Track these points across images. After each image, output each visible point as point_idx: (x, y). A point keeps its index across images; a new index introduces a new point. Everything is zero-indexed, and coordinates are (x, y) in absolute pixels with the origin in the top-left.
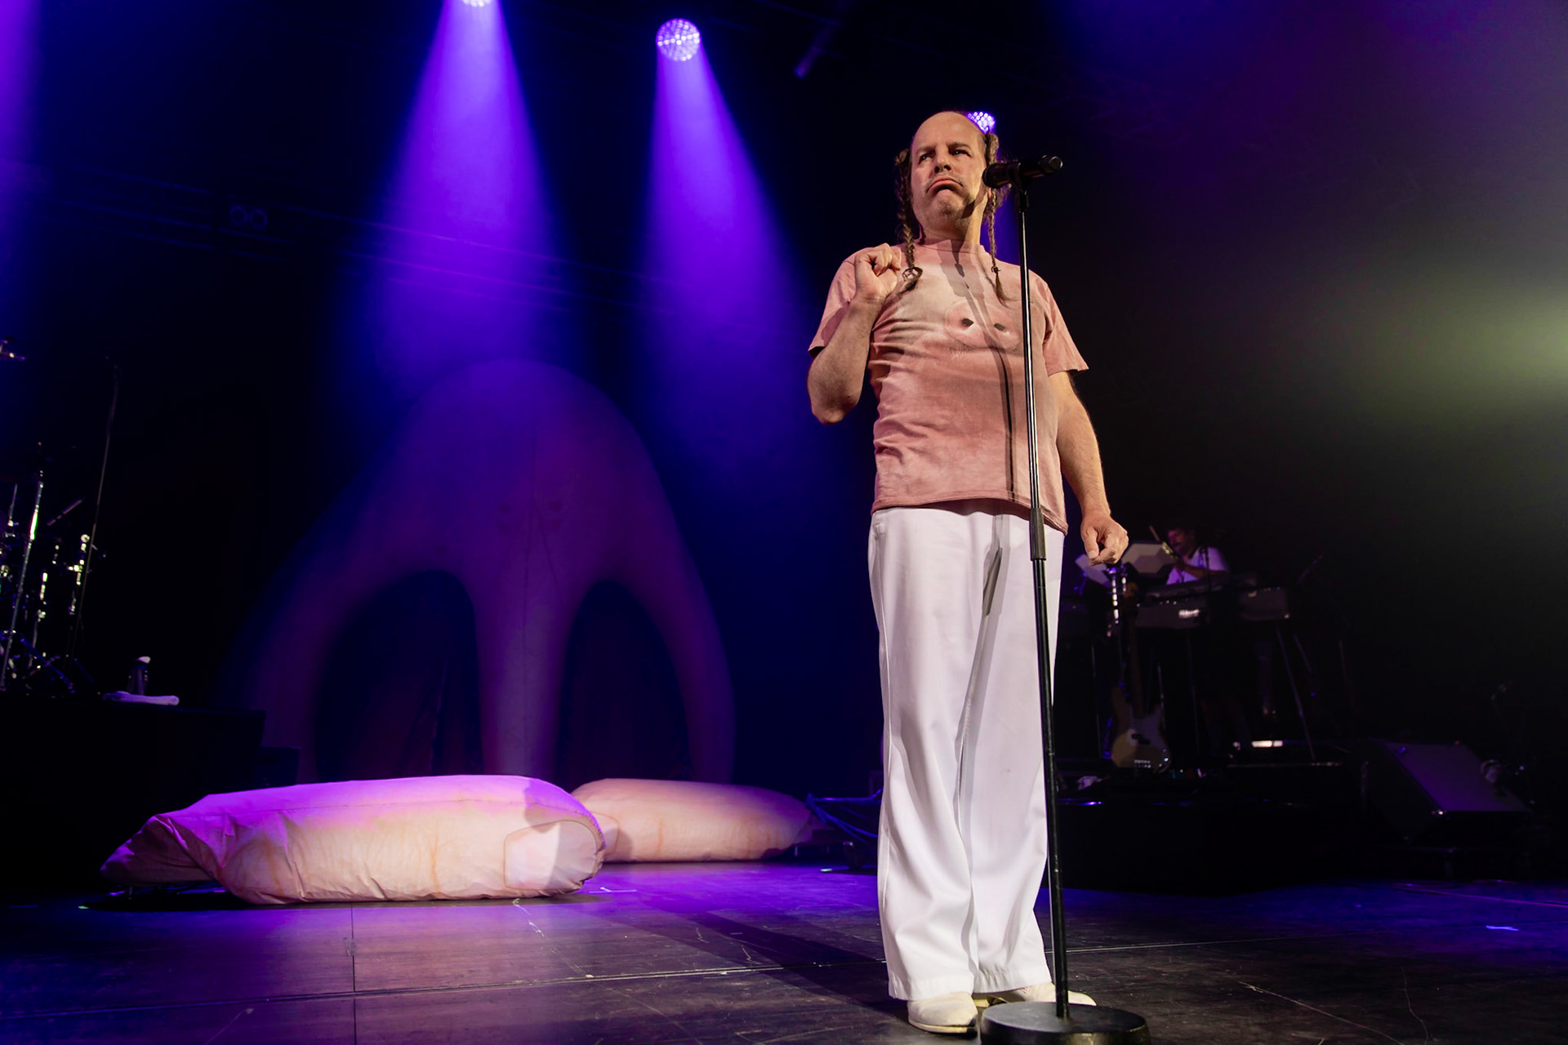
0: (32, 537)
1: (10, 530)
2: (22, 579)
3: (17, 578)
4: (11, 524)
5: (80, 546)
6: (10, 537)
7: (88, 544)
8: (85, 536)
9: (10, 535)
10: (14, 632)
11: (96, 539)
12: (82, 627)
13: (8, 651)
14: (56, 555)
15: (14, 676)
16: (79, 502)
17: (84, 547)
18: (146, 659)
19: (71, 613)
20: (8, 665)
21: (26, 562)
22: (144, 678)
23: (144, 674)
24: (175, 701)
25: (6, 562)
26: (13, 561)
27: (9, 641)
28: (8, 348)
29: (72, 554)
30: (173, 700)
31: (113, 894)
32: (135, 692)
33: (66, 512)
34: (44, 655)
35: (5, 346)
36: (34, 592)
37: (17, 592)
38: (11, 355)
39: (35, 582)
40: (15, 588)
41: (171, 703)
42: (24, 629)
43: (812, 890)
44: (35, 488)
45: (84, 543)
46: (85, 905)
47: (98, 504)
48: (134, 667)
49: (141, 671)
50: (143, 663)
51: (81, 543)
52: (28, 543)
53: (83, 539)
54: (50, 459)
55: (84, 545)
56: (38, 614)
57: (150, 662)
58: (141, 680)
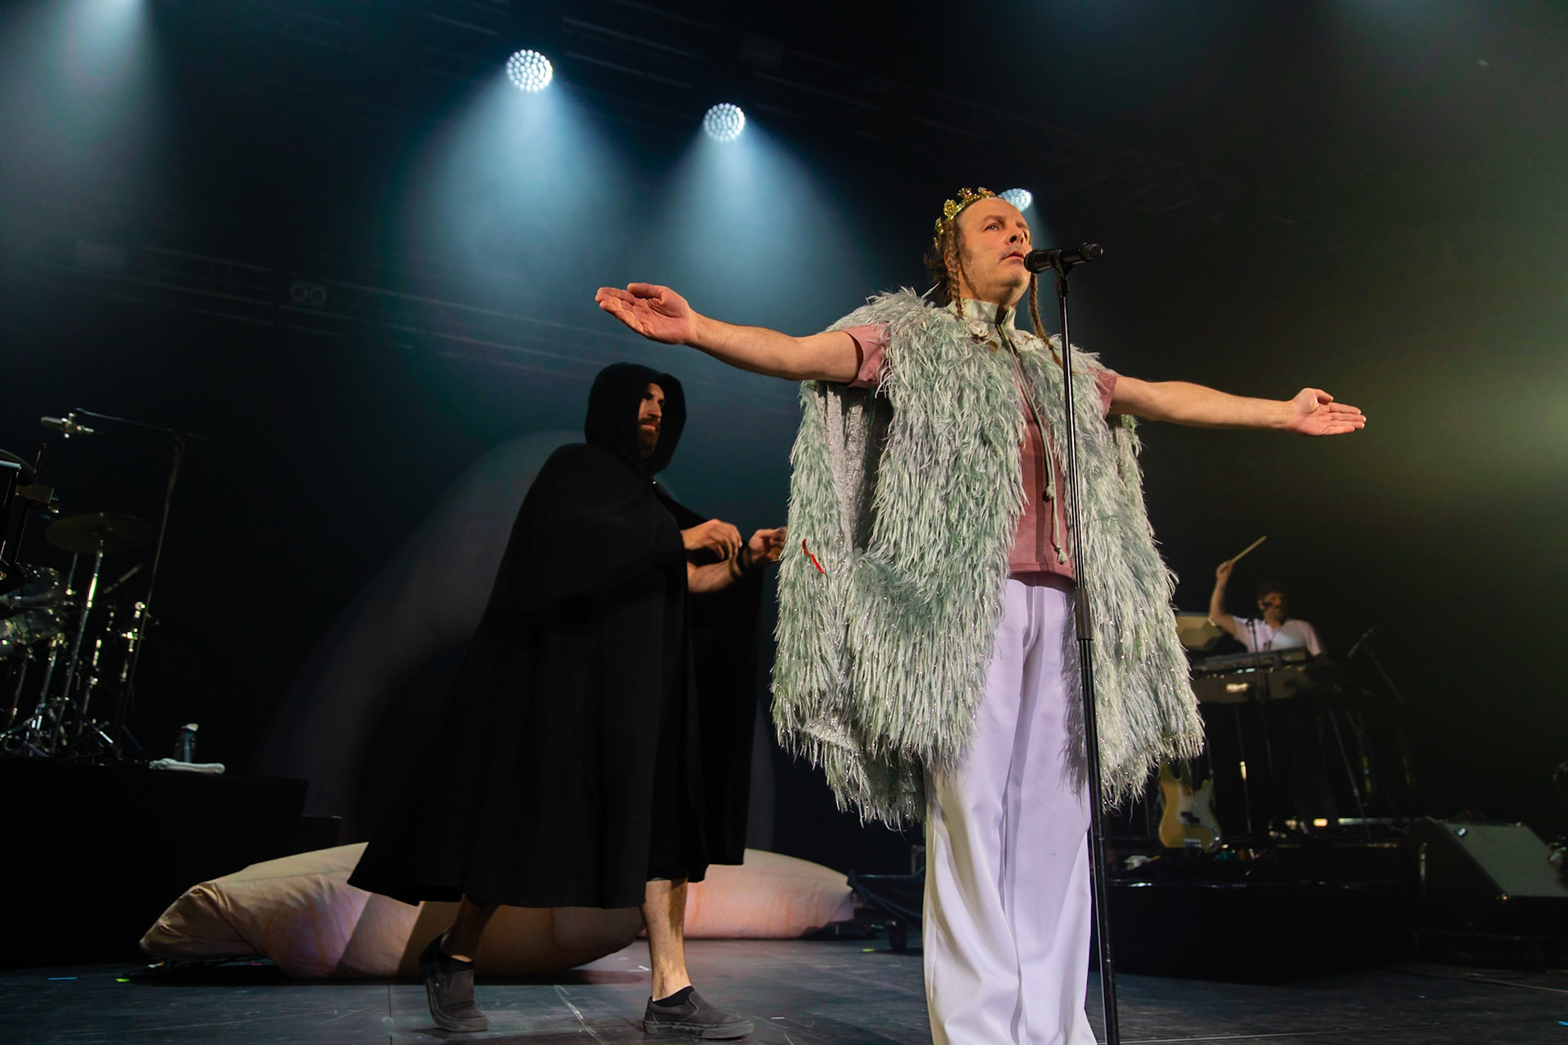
0: (90, 605)
1: (68, 598)
2: (78, 647)
3: (71, 647)
4: (69, 592)
5: (134, 613)
6: (69, 606)
7: (142, 611)
8: (140, 603)
9: (68, 602)
10: (67, 699)
11: (151, 608)
12: (133, 694)
13: (61, 719)
14: (111, 622)
15: (65, 743)
16: (135, 570)
17: (138, 614)
18: (193, 727)
19: (123, 680)
20: (60, 732)
21: (82, 630)
22: (190, 745)
23: (190, 741)
24: (220, 769)
25: (63, 630)
26: (70, 629)
27: (61, 708)
28: (77, 421)
29: (126, 622)
30: (218, 767)
31: (152, 966)
32: (181, 759)
33: (122, 580)
34: (94, 721)
35: (73, 419)
36: (87, 658)
37: (70, 659)
38: (79, 428)
39: (89, 649)
40: (70, 654)
41: (217, 771)
42: (77, 696)
43: (855, 972)
44: (95, 557)
45: (138, 610)
46: (124, 978)
47: (155, 572)
48: (181, 734)
49: (188, 739)
50: (190, 731)
51: (135, 610)
52: (85, 611)
53: (137, 606)
54: (110, 529)
55: (138, 612)
56: (90, 680)
57: (197, 729)
58: (188, 748)
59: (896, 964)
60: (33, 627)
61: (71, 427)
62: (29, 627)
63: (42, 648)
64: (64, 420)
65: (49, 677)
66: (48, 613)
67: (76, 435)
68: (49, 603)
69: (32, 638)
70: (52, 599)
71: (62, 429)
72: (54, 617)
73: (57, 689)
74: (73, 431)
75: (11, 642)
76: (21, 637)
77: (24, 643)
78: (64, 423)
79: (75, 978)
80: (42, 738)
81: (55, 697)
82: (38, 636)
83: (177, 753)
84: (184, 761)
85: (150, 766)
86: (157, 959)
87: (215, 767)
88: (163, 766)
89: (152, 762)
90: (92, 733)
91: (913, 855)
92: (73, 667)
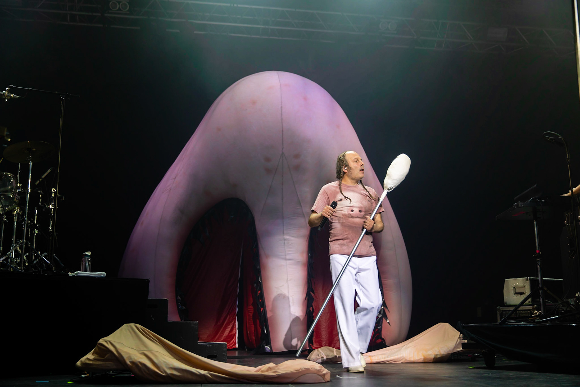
0: (29, 191)
1: (18, 188)
2: (27, 214)
3: (24, 214)
4: (19, 185)
6: (19, 192)
7: (55, 193)
8: (54, 189)
9: (19, 190)
10: (25, 241)
11: (60, 191)
12: (56, 238)
13: (23, 252)
14: (40, 200)
15: (27, 264)
16: (49, 171)
17: (53, 195)
18: (89, 253)
19: (50, 230)
20: (24, 259)
21: (28, 204)
22: (89, 263)
23: (88, 261)
24: (104, 274)
25: (19, 205)
26: (22, 204)
27: (23, 245)
28: (10, 92)
29: (47, 199)
31: (83, 376)
32: (86, 271)
33: (43, 177)
34: (39, 253)
35: (9, 91)
36: (32, 219)
37: (25, 220)
38: (12, 96)
39: (31, 216)
40: (23, 218)
41: (102, 276)
42: (30, 239)
43: (463, 378)
44: (29, 165)
45: (53, 193)
46: (71, 381)
47: (59, 171)
48: (83, 257)
49: (87, 259)
50: (87, 255)
51: (51, 193)
52: (28, 194)
53: (52, 190)
54: (34, 150)
55: (53, 194)
56: (35, 231)
57: (91, 254)
58: (88, 264)
59: (489, 374)
60: (4, 205)
61: (7, 96)
62: (2, 205)
63: (9, 215)
64: (4, 92)
65: (15, 230)
66: (10, 197)
67: (11, 99)
68: (11, 191)
69: (4, 210)
70: (12, 189)
71: (3, 97)
72: (13, 198)
73: (19, 236)
74: (9, 98)
78: (4, 93)
79: (48, 381)
80: (16, 262)
81: (19, 240)
82: (7, 209)
83: (83, 267)
84: (86, 272)
85: (70, 275)
86: (86, 372)
87: (101, 274)
88: (76, 274)
89: (70, 273)
90: (39, 258)
91: (498, 312)
92: (26, 224)
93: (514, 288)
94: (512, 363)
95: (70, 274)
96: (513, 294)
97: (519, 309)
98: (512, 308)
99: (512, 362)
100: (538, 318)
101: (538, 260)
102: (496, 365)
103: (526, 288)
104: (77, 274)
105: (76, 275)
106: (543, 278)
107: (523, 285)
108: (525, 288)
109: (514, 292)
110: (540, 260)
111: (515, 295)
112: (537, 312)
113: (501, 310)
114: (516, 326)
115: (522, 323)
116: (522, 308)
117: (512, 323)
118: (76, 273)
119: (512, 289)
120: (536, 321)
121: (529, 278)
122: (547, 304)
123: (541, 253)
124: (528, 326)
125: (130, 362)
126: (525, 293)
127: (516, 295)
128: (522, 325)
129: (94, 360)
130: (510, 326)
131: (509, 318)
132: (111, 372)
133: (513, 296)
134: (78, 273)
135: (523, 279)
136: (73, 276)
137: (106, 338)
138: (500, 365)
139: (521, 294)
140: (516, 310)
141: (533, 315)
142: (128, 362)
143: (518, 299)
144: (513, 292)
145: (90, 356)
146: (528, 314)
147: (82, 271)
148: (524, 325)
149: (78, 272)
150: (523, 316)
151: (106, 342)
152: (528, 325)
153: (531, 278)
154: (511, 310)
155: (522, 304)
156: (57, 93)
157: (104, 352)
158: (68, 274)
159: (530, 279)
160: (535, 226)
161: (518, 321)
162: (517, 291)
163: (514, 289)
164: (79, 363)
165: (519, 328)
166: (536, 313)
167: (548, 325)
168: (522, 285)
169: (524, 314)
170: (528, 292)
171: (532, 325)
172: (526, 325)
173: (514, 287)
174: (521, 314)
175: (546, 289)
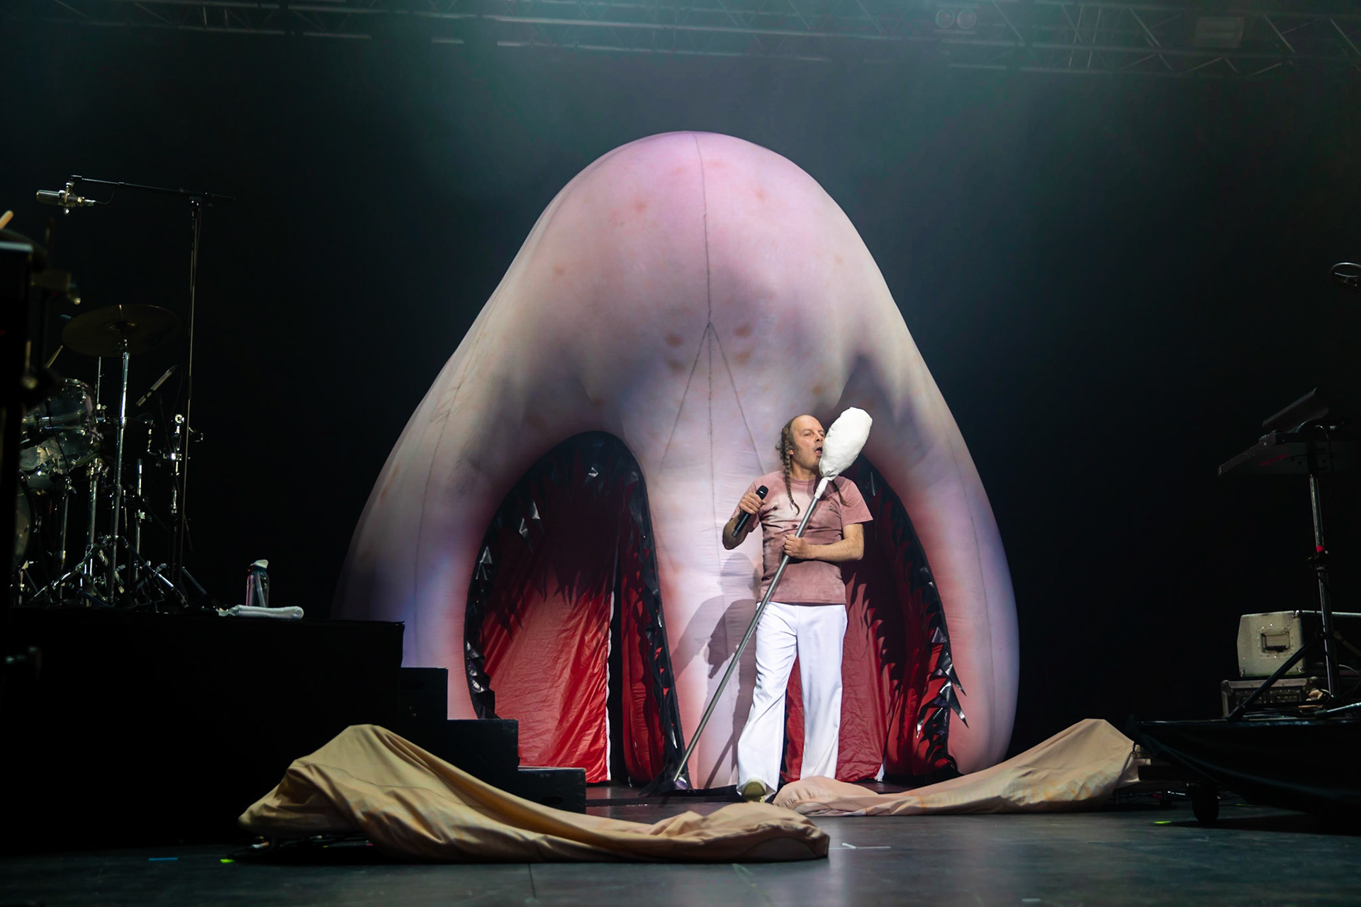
0: (124, 421)
1: (98, 414)
2: (119, 474)
3: (112, 474)
4: (99, 407)
5: (175, 428)
6: (101, 424)
7: (183, 426)
8: (180, 416)
9: (100, 419)
10: (117, 537)
11: (194, 421)
12: (188, 529)
13: (114, 562)
14: (150, 442)
15: (122, 591)
16: (168, 374)
17: (178, 431)
18: (263, 564)
19: (173, 512)
20: (116, 580)
21: (121, 452)
22: (263, 586)
23: (263, 582)
24: (299, 612)
25: (100, 453)
26: (106, 451)
27: (112, 547)
28: (75, 191)
29: (165, 439)
30: (296, 611)
31: (256, 846)
32: (256, 603)
33: (155, 388)
34: (149, 563)
35: (72, 190)
36: (132, 487)
37: (115, 488)
38: (79, 200)
39: (130, 479)
40: (112, 483)
41: (295, 615)
42: (128, 534)
43: (1143, 848)
44: (121, 360)
45: (178, 424)
46: (228, 858)
47: (190, 374)
48: (250, 574)
49: (259, 578)
50: (260, 569)
51: (174, 425)
52: (121, 428)
53: (176, 419)
54: (133, 325)
55: (178, 427)
56: (138, 514)
57: (268, 566)
58: (261, 589)
59: (1204, 838)
60: (66, 453)
61: (69, 201)
62: (63, 453)
63: (79, 475)
64: (61, 191)
65: (93, 512)
66: (81, 435)
67: (77, 209)
68: (81, 421)
69: (68, 466)
70: (84, 416)
71: (60, 204)
72: (87, 438)
73: (104, 526)
74: (73, 205)
75: (46, 472)
76: (56, 466)
77: (61, 472)
78: (61, 194)
79: (176, 859)
80: (97, 584)
81: (104, 535)
82: (74, 463)
83: (250, 596)
84: (258, 605)
85: (220, 614)
86: (262, 838)
87: (293, 611)
88: (235, 612)
89: (221, 610)
90: (150, 576)
91: (1224, 693)
92: (118, 498)
93: (1263, 635)
94: (1260, 812)
95: (221, 612)
96: (1260, 651)
97: (1276, 685)
98: (1258, 684)
99: (1258, 809)
100: (1321, 707)
101: (1320, 568)
102: (1219, 818)
103: (1291, 636)
104: (238, 611)
105: (234, 615)
106: (1333, 613)
107: (1285, 629)
108: (1289, 635)
109: (1262, 645)
110: (1326, 568)
111: (1264, 652)
112: (1317, 691)
113: (1232, 687)
114: (1268, 724)
115: (1283, 718)
116: (1280, 683)
117: (1258, 718)
118: (234, 608)
119: (1259, 637)
120: (1316, 713)
121: (1298, 611)
122: (1342, 673)
123: (1326, 552)
124: (1297, 725)
125: (365, 814)
126: (1289, 647)
127: (1267, 651)
128: (1282, 723)
129: (281, 808)
130: (1252, 725)
131: (1252, 706)
132: (320, 837)
133: (1261, 656)
134: (240, 609)
135: (1284, 615)
136: (229, 616)
137: (306, 759)
138: (1229, 817)
139: (1280, 649)
140: (1267, 687)
141: (1310, 700)
142: (359, 814)
143: (1273, 663)
144: (1259, 645)
145: (270, 800)
146: (1295, 697)
147: (248, 605)
148: (1286, 723)
149: (240, 606)
150: (1284, 701)
151: (307, 766)
152: (1298, 723)
153: (1303, 611)
154: (1255, 689)
155: (1282, 673)
156: (182, 191)
157: (303, 791)
158: (217, 613)
159: (1300, 612)
160: (1313, 488)
161: (1272, 713)
162: (1270, 644)
163: (1262, 639)
164: (245, 817)
165: (1276, 729)
166: (1316, 695)
167: (1345, 722)
168: (1282, 628)
169: (1286, 697)
170: (1295, 645)
171: (1306, 723)
172: (1291, 723)
173: (1261, 632)
174: (1279, 697)
175: (1339, 637)
